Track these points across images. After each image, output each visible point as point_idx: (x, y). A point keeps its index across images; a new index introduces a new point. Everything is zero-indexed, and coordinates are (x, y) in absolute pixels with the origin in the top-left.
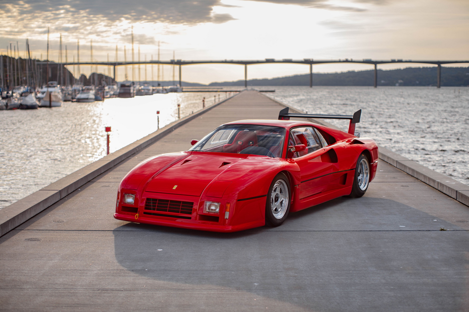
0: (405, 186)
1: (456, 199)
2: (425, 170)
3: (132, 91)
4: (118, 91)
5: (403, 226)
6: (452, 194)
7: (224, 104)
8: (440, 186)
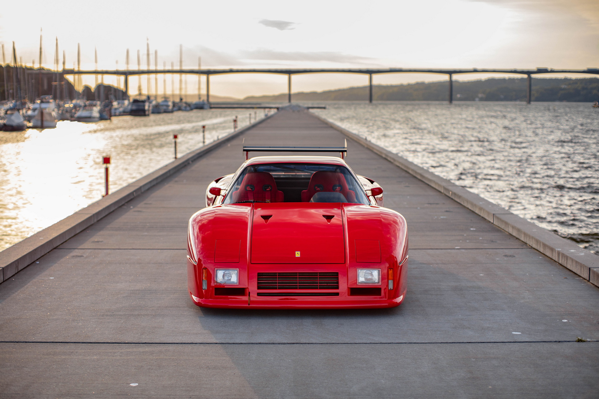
0: (510, 256)
1: (588, 279)
2: (536, 230)
3: (146, 108)
4: (130, 107)
5: (517, 332)
6: (582, 273)
7: (261, 125)
8: (562, 258)
